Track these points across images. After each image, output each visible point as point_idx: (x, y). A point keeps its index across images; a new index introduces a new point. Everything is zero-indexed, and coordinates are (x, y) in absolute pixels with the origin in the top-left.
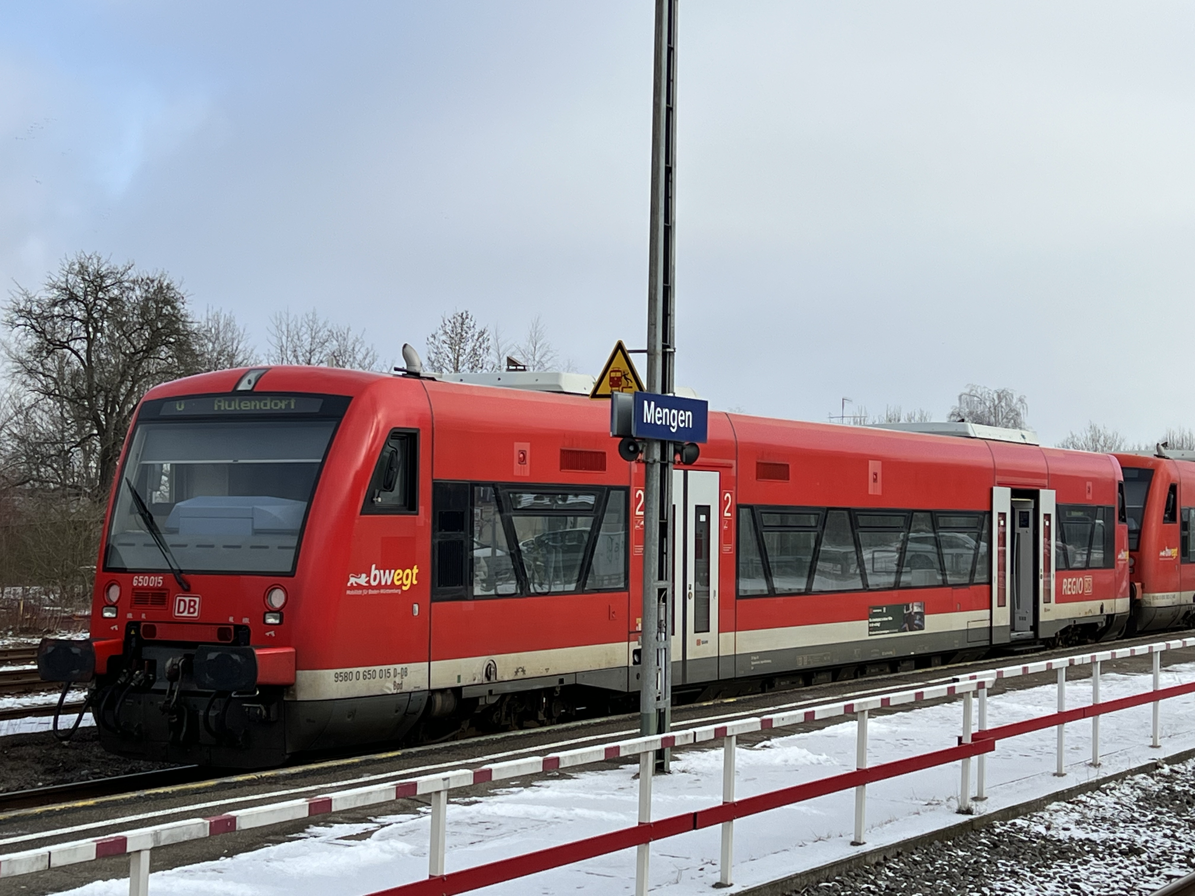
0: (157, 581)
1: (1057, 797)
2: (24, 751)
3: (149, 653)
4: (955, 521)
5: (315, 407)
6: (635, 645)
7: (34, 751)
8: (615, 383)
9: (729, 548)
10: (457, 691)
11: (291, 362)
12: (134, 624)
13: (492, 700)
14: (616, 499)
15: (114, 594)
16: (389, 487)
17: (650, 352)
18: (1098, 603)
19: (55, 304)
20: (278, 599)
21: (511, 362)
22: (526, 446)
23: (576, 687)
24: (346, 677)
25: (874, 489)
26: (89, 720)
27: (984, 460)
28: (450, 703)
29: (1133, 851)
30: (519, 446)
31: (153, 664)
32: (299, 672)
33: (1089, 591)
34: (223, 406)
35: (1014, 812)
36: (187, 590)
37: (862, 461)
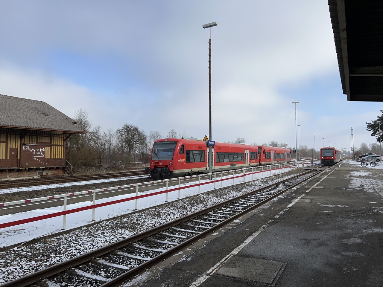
0: (158, 161)
1: (252, 181)
2: (143, 180)
3: (157, 169)
4: (239, 154)
5: (174, 142)
6: (206, 168)
7: (144, 180)
8: (205, 139)
9: (215, 157)
10: (189, 172)
11: (169, 138)
12: (155, 166)
13: (192, 173)
14: (204, 152)
15: (153, 163)
16: (182, 151)
17: (209, 136)
18: (256, 163)
19: (123, 129)
20: (171, 163)
21: (191, 137)
22: (195, 146)
23: (200, 172)
24: (178, 171)
25: (230, 150)
26: (150, 176)
27: (242, 147)
28: (188, 174)
29: (260, 185)
30: (194, 146)
31: (157, 170)
32: (174, 170)
33: (255, 162)
34: (163, 143)
35: (248, 182)
36: (161, 162)
37: (229, 147)
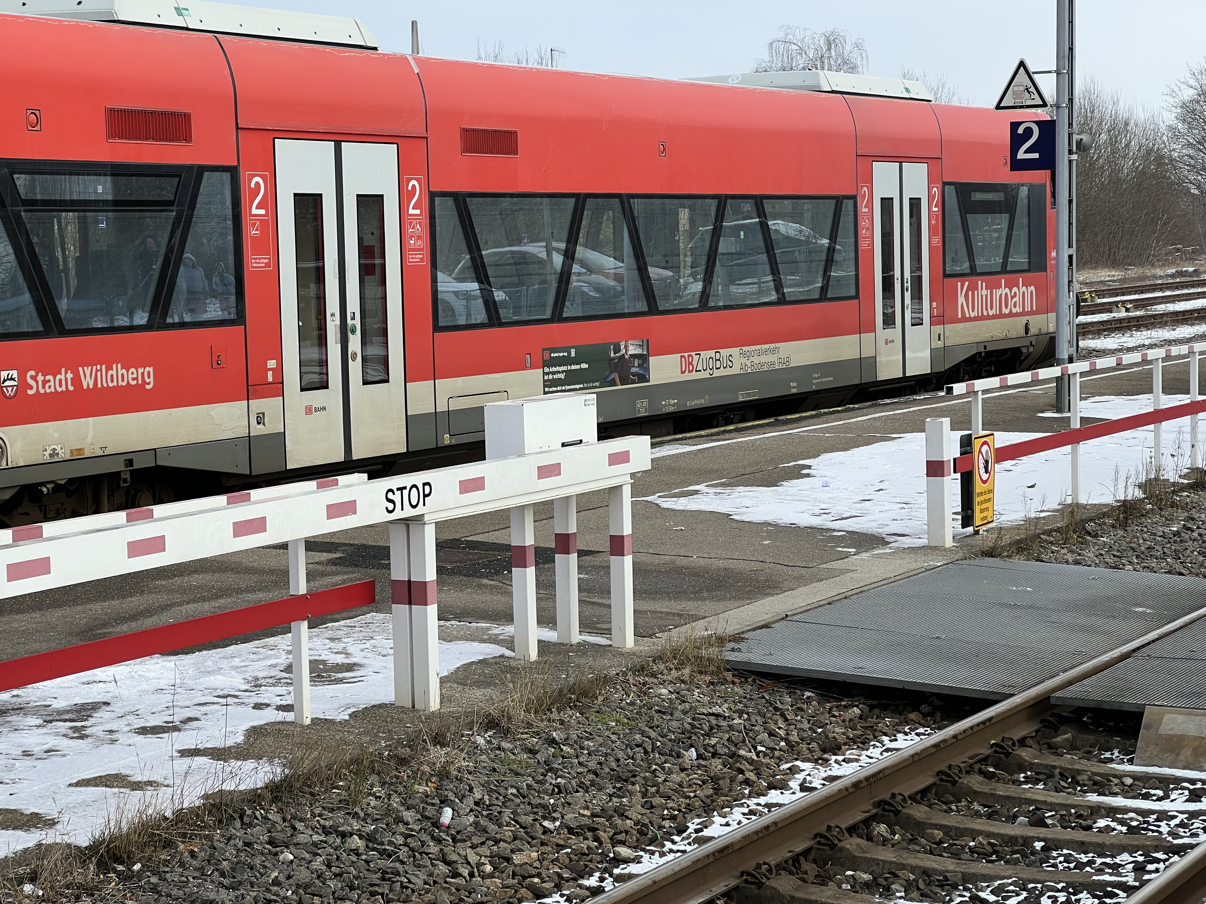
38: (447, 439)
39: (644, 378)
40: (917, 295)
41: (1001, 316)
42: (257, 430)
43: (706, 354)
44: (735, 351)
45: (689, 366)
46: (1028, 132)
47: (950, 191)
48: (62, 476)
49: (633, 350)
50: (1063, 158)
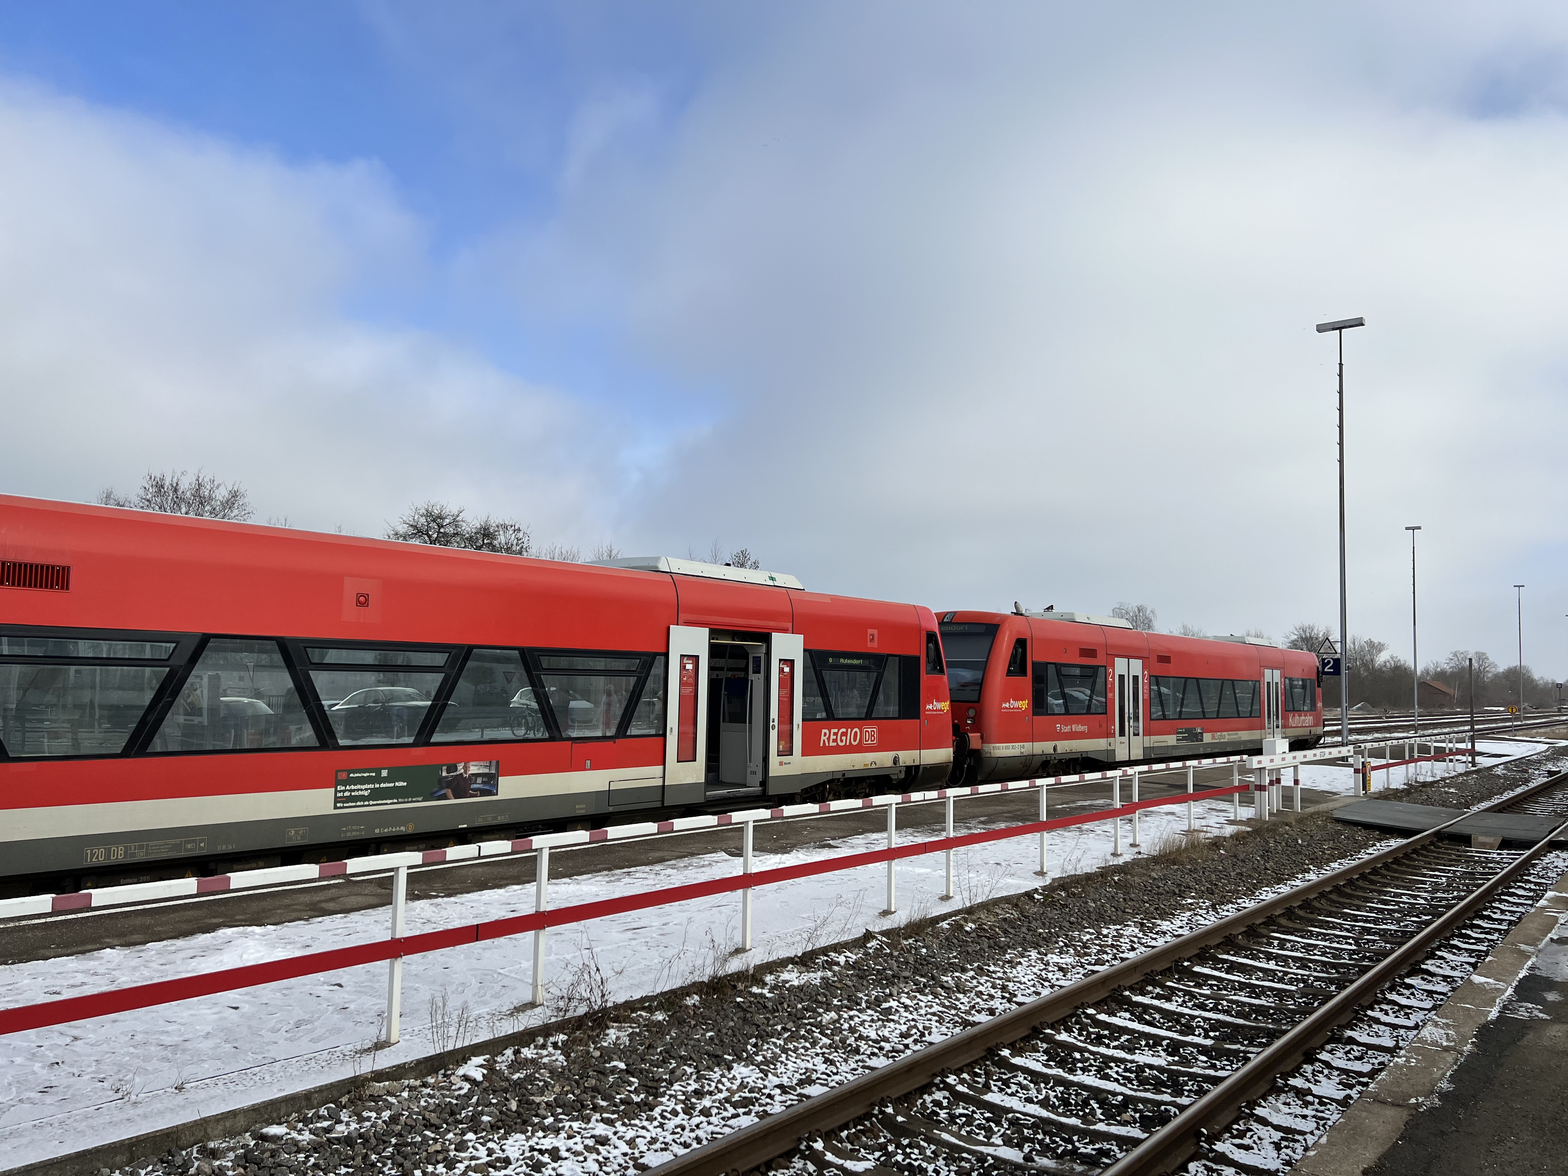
38: (1153, 756)
39: (1202, 740)
40: (1277, 718)
41: (1302, 727)
42: (1109, 748)
43: (1219, 734)
44: (1226, 733)
45: (1213, 737)
46: (1329, 662)
47: (1287, 681)
48: (1068, 757)
49: (1199, 731)
50: (1344, 672)
